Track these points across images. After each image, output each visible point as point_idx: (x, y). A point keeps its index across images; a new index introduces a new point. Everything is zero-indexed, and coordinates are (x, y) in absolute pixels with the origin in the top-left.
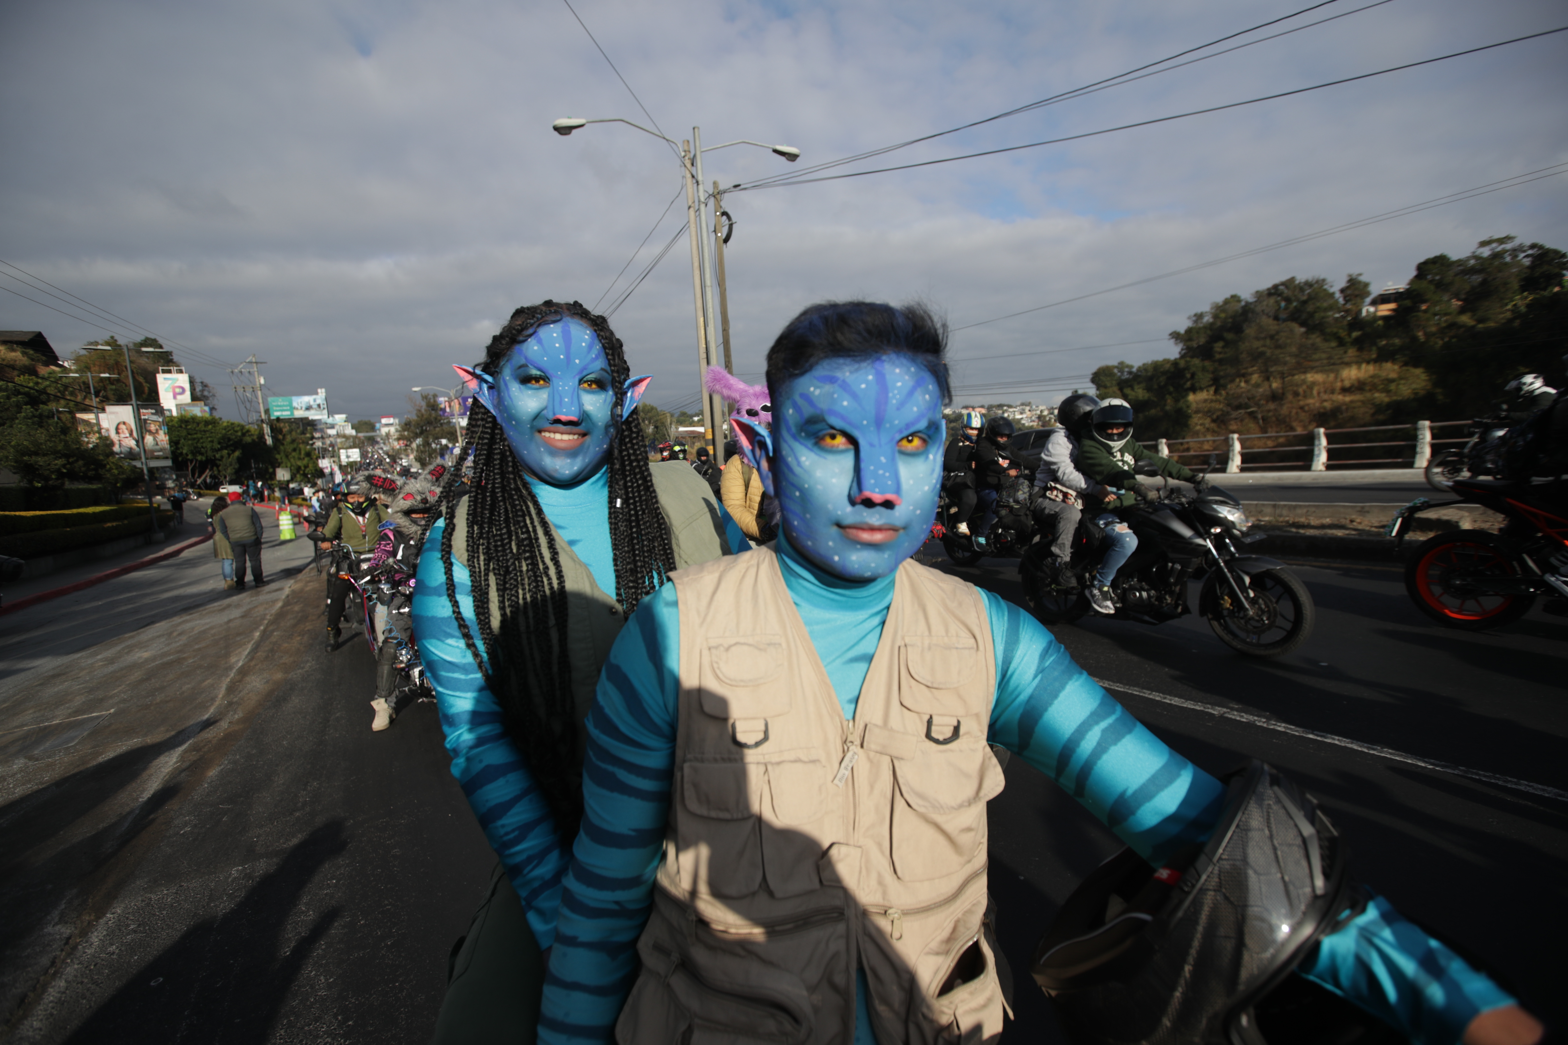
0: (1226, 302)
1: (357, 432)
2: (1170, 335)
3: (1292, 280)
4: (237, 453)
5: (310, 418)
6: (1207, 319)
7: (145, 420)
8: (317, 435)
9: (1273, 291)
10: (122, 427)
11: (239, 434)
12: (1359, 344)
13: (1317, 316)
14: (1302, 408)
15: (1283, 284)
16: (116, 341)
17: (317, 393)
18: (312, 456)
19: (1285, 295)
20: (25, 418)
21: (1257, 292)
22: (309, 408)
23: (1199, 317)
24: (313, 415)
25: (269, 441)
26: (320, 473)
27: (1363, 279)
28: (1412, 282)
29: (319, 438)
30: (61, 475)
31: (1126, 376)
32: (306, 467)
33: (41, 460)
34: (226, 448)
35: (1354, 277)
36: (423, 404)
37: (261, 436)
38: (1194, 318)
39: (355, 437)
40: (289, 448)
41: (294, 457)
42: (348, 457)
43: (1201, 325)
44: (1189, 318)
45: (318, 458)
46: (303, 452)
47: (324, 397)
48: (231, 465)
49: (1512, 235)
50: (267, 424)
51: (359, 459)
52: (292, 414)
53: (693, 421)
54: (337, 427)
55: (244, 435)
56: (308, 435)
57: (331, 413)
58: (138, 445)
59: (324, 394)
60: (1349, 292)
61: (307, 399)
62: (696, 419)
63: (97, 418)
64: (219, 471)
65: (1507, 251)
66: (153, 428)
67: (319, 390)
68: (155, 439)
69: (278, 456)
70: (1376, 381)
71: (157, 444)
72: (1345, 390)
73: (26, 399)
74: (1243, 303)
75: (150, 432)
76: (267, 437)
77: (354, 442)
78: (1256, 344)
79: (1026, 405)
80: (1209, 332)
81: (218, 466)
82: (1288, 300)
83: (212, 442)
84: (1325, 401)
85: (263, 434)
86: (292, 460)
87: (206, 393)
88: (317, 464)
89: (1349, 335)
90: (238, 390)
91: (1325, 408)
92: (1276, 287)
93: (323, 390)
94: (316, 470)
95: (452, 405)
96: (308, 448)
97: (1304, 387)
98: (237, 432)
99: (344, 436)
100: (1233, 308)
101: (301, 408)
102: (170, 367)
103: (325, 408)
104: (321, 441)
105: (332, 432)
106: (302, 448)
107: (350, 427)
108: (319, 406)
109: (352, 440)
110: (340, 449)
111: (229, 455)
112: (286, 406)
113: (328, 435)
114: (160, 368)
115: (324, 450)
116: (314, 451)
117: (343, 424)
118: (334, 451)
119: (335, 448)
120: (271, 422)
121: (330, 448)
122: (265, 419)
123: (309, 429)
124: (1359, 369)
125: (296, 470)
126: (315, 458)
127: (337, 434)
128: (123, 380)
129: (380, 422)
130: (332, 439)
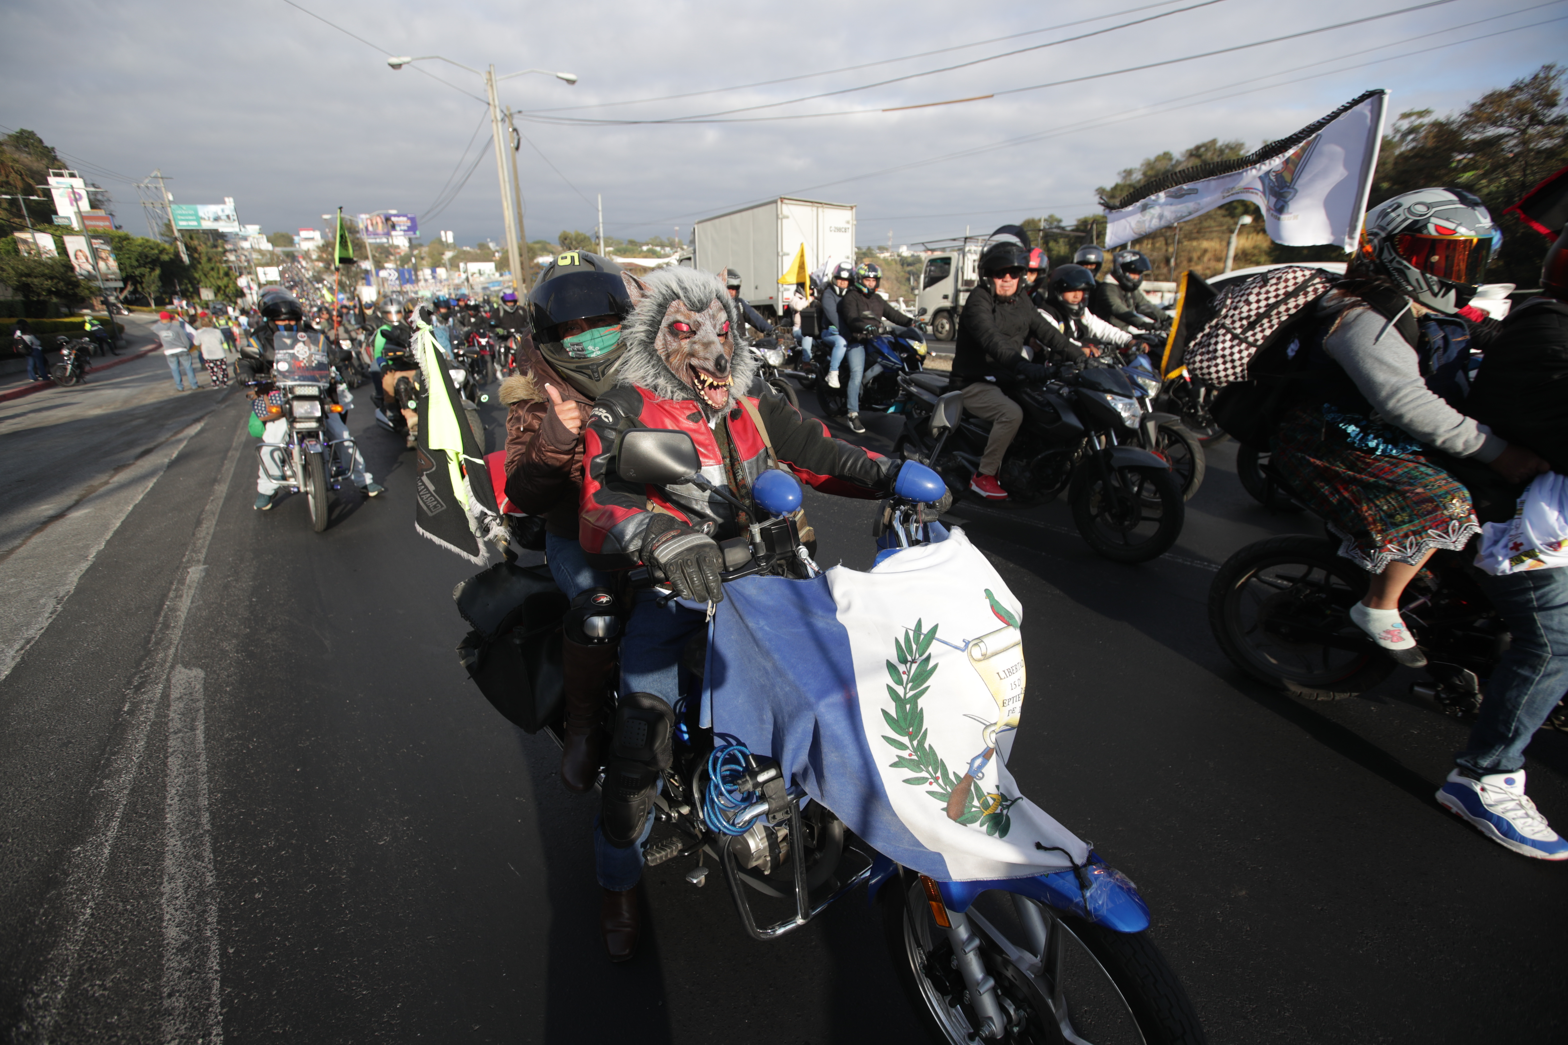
0: (1158, 159)
1: (273, 245)
2: (1097, 190)
3: (1214, 142)
4: (158, 272)
5: (221, 230)
6: (1137, 176)
7: (97, 249)
8: (228, 247)
9: (1194, 152)
10: (79, 253)
11: (156, 251)
15: (1204, 145)
17: (224, 203)
18: (231, 274)
19: (1203, 157)
21: (1186, 151)
22: (217, 219)
23: (1129, 173)
24: (223, 227)
25: (186, 259)
26: (240, 293)
29: (231, 251)
30: (50, 292)
32: (226, 287)
33: (36, 281)
37: (177, 254)
38: (1124, 174)
39: (272, 253)
40: (207, 266)
41: (213, 277)
42: (267, 275)
43: (1128, 182)
44: (1119, 174)
45: (237, 278)
46: (222, 272)
47: (233, 208)
48: (154, 283)
49: (1431, 109)
50: (181, 242)
52: (199, 224)
53: (642, 251)
54: (250, 239)
55: (160, 252)
56: (220, 249)
57: (242, 222)
58: (94, 269)
59: (233, 204)
61: (213, 209)
62: (645, 248)
63: (34, 238)
64: (143, 288)
65: (1423, 126)
66: (103, 255)
67: (227, 199)
68: (107, 265)
69: (197, 275)
71: (109, 269)
74: (1174, 162)
75: (102, 259)
76: (182, 255)
77: (272, 259)
81: (141, 283)
83: (130, 258)
85: (179, 252)
86: (212, 279)
87: (99, 197)
88: (235, 284)
90: (147, 205)
92: (1198, 148)
93: (231, 200)
94: (237, 290)
95: (374, 222)
96: (224, 265)
97: (1199, 254)
98: (152, 249)
99: (260, 251)
100: (1162, 166)
101: (209, 218)
102: (60, 169)
103: (235, 218)
104: (237, 256)
105: (246, 245)
106: (218, 265)
107: (265, 240)
108: (228, 217)
109: (269, 256)
110: (257, 265)
111: (150, 272)
112: (191, 215)
113: (243, 249)
114: (48, 168)
115: (240, 268)
116: (230, 268)
117: (257, 236)
118: (251, 267)
119: (252, 264)
120: (183, 236)
121: (246, 264)
122: (177, 234)
123: (220, 241)
124: (1247, 238)
125: (218, 290)
126: (233, 277)
127: (252, 248)
128: (12, 182)
129: (298, 235)
130: (246, 253)
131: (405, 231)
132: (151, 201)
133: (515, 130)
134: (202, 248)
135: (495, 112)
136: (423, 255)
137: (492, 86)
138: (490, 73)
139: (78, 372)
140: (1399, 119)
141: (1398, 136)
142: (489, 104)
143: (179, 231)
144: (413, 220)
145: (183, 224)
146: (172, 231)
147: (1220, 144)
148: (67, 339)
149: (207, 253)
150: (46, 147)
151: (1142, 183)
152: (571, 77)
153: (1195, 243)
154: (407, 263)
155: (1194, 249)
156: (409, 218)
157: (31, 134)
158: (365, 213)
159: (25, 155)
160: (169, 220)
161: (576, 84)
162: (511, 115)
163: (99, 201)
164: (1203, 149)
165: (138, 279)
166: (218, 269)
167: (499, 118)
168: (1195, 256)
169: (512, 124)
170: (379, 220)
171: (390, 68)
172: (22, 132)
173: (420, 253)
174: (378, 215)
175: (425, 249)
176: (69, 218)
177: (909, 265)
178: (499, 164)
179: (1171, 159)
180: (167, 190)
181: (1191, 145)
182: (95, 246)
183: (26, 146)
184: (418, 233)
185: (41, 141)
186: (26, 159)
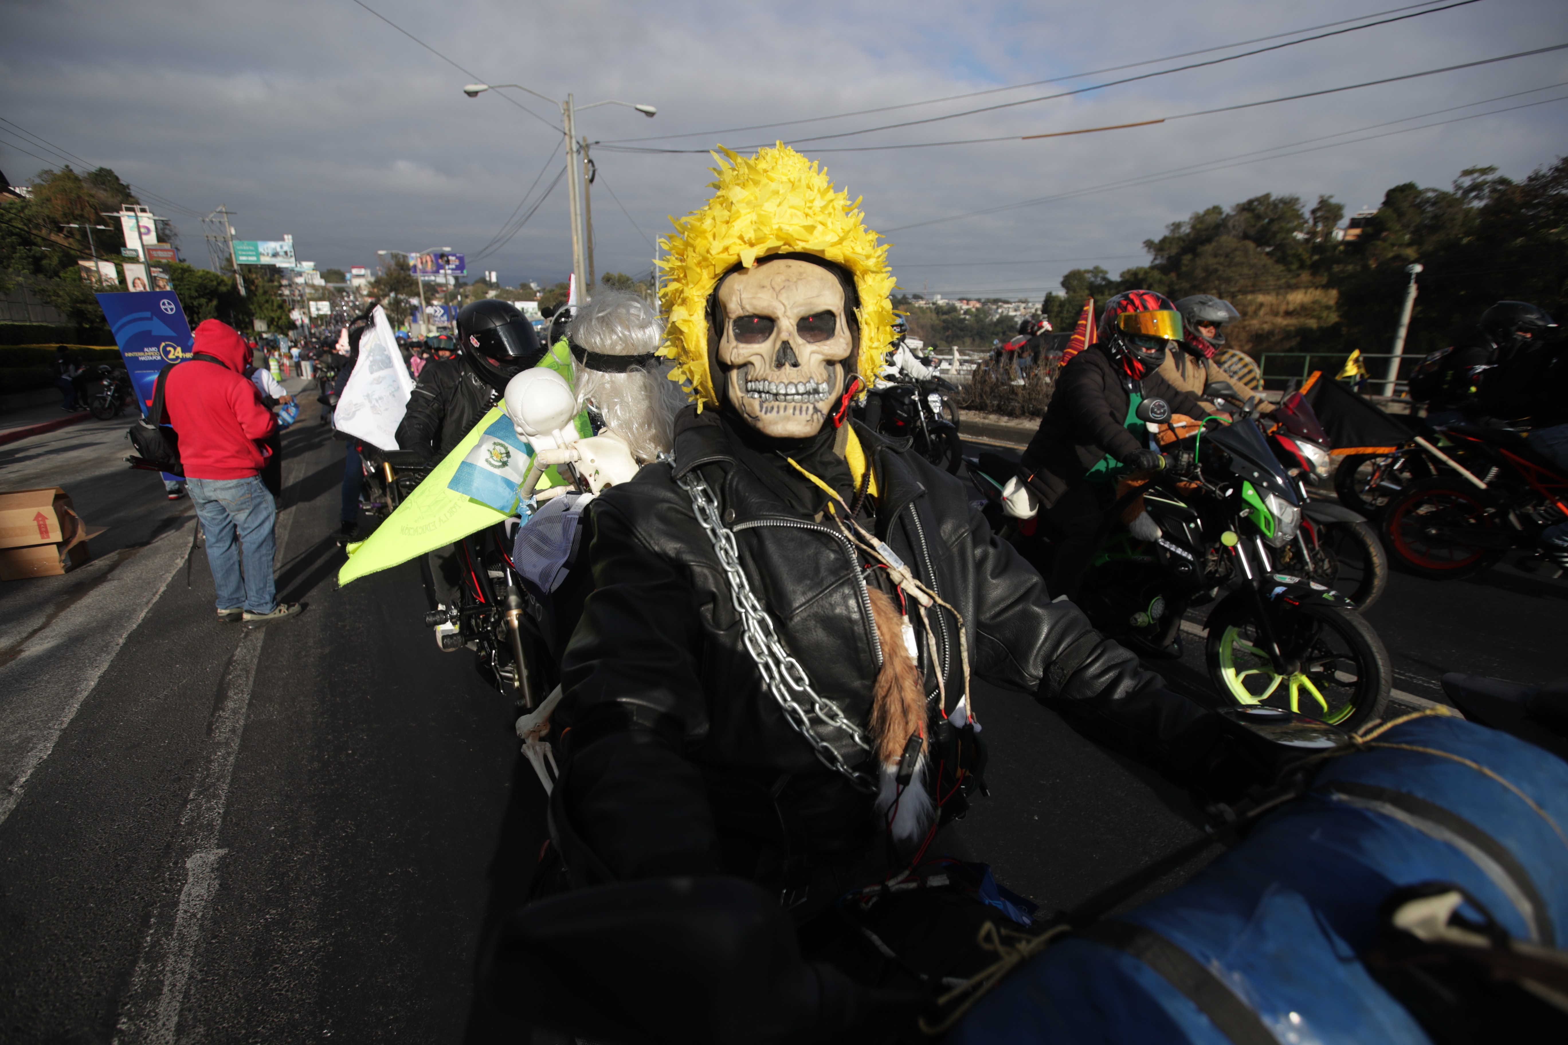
0: (1207, 212)
1: (326, 281)
2: (1145, 243)
3: (1267, 196)
4: (215, 303)
5: (278, 265)
6: (1186, 230)
7: (155, 277)
8: (285, 282)
9: (1246, 207)
10: (138, 281)
11: (215, 283)
12: (1315, 269)
13: (1280, 236)
14: (1244, 328)
15: (1257, 199)
16: (71, 171)
17: (283, 240)
18: (285, 307)
19: (1257, 212)
20: (21, 258)
21: (1238, 205)
22: (275, 255)
23: (1177, 226)
24: (280, 263)
25: (243, 291)
26: (292, 325)
27: (1333, 201)
28: (1380, 209)
29: (286, 286)
31: (1099, 281)
32: (280, 318)
33: (90, 307)
34: (203, 296)
35: (1325, 198)
36: (393, 263)
37: (235, 286)
38: (1172, 228)
39: (324, 288)
40: (262, 299)
41: (267, 309)
42: (318, 309)
43: (1177, 235)
44: (1167, 227)
45: (290, 311)
46: (275, 304)
47: (291, 244)
48: (210, 313)
50: (240, 275)
51: (329, 313)
52: (259, 259)
54: (304, 275)
55: (219, 284)
56: (276, 284)
57: (299, 259)
59: (291, 241)
60: (1319, 214)
61: (273, 245)
63: (97, 266)
65: (1487, 183)
66: (161, 280)
67: (286, 237)
69: (251, 307)
70: (1316, 306)
72: (1288, 314)
73: (20, 240)
74: (1224, 216)
76: (240, 287)
77: (324, 294)
78: (1212, 261)
79: (1023, 302)
80: (1181, 244)
82: (1259, 217)
83: (189, 289)
84: (1266, 323)
85: (236, 284)
86: (265, 311)
87: (167, 232)
88: (289, 316)
89: (1310, 258)
90: (210, 239)
91: (1263, 330)
92: (1250, 202)
93: (290, 237)
94: (288, 321)
95: (424, 261)
96: (279, 298)
97: (1253, 308)
98: (212, 281)
99: (313, 286)
100: (1212, 219)
101: (268, 254)
102: (132, 204)
103: (293, 254)
104: (290, 291)
105: (300, 280)
106: (273, 297)
107: (319, 276)
108: (286, 253)
109: (321, 291)
110: (310, 300)
111: (207, 303)
112: (252, 251)
113: (297, 284)
114: (121, 203)
115: (293, 301)
116: (284, 301)
117: (311, 272)
118: (304, 301)
119: (305, 298)
120: (242, 270)
121: (299, 298)
122: (236, 267)
123: (276, 276)
124: (1306, 293)
125: (271, 323)
126: (287, 310)
127: (306, 283)
128: (86, 216)
129: (350, 272)
130: (300, 288)
131: (453, 269)
132: (214, 234)
133: (590, 161)
134: (259, 282)
135: (571, 143)
136: (468, 293)
137: (569, 116)
138: (567, 103)
139: (117, 403)
140: (1461, 176)
141: (1460, 193)
142: (565, 134)
143: (240, 265)
144: (461, 259)
145: (243, 259)
146: (232, 265)
147: (1273, 198)
148: (109, 369)
149: (263, 287)
150: (122, 185)
151: (1192, 236)
152: (650, 109)
153: (1250, 297)
154: (452, 300)
155: (1250, 303)
156: (457, 258)
157: (109, 173)
158: (416, 252)
159: (102, 192)
160: (230, 254)
161: (655, 116)
162: (588, 146)
163: (167, 235)
164: (1256, 203)
165: (196, 309)
166: (273, 302)
167: (575, 149)
168: (1251, 309)
169: (588, 156)
170: (428, 258)
171: (466, 96)
172: (101, 170)
173: (465, 291)
174: (428, 254)
175: (469, 288)
176: (136, 251)
177: (944, 313)
178: (572, 196)
179: (1221, 213)
180: (231, 224)
181: (1243, 199)
182: (153, 274)
183: (103, 183)
184: (465, 272)
185: (117, 179)
186: (102, 195)
